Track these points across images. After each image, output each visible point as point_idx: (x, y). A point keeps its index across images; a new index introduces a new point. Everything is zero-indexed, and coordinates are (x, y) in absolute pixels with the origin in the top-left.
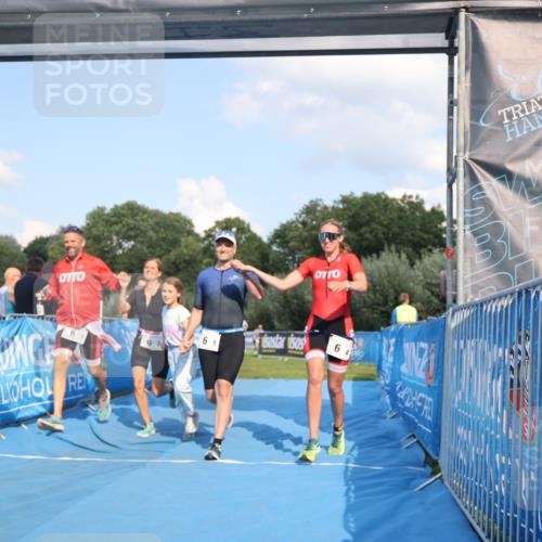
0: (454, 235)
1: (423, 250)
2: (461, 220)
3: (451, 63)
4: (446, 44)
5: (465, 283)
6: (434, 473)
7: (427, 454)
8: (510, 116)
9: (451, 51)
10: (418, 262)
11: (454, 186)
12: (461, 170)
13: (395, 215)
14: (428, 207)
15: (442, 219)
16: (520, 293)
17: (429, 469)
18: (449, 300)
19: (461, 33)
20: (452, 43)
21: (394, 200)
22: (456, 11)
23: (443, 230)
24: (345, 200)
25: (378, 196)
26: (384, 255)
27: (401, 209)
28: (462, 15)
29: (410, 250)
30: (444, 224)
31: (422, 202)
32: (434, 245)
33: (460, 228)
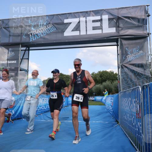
0: (119, 78)
1: (114, 81)
2: (121, 76)
3: (118, 47)
4: (116, 44)
5: (122, 87)
6: (118, 124)
7: (116, 120)
8: (129, 57)
9: (117, 45)
10: (113, 83)
11: (119, 69)
12: (120, 67)
13: (108, 74)
14: (115, 73)
15: (117, 75)
16: (133, 90)
17: (117, 123)
18: (119, 90)
19: (119, 42)
20: (117, 44)
21: (108, 72)
22: (118, 38)
23: (117, 77)
24: (99, 72)
25: (105, 71)
26: (106, 82)
27: (110, 73)
28: (119, 39)
29: (111, 81)
30: (118, 76)
31: (113, 72)
32: (116, 80)
33: (120, 77)
